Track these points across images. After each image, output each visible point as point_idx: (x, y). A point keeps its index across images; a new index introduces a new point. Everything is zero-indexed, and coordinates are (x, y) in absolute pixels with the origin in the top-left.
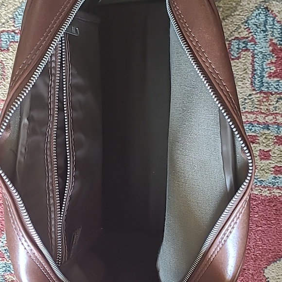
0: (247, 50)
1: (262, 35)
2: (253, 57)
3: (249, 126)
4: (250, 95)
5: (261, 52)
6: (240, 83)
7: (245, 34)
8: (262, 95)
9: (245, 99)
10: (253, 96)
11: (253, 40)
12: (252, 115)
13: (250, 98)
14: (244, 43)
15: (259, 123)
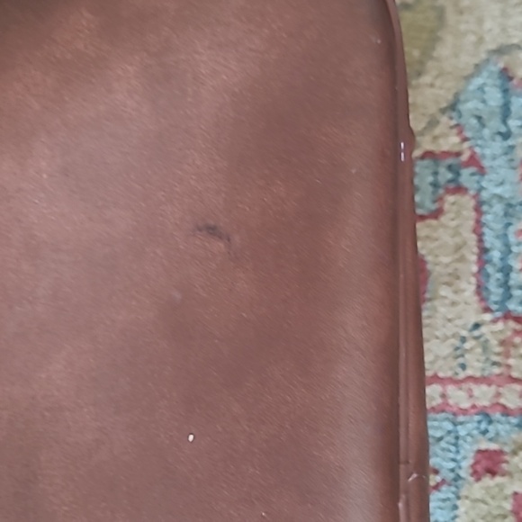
0: (460, 190)
1: (498, 146)
2: (478, 209)
3: (479, 422)
4: (477, 326)
5: (500, 198)
6: (444, 291)
7: (451, 142)
8: (512, 324)
9: (464, 340)
10: (483, 329)
11: (473, 161)
12: (484, 387)
13: (476, 333)
14: (450, 168)
15: (506, 412)
